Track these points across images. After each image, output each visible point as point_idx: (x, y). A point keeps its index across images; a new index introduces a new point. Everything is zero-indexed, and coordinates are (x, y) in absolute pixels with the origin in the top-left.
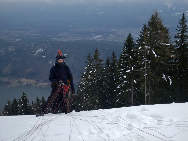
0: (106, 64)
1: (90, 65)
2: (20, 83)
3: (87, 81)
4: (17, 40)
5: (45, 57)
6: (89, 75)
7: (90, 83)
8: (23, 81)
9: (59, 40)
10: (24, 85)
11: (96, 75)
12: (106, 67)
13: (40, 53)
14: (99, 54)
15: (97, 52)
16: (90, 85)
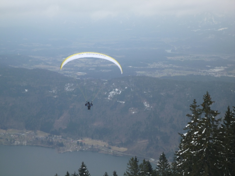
0: (225, 119)
1: (196, 121)
2: (81, 146)
3: (188, 149)
4: (80, 73)
5: (124, 102)
6: (193, 139)
7: (194, 152)
8: (86, 143)
9: (148, 75)
10: (87, 149)
11: (205, 139)
12: (224, 125)
13: (116, 97)
14: (211, 103)
15: (208, 98)
16: (195, 155)
